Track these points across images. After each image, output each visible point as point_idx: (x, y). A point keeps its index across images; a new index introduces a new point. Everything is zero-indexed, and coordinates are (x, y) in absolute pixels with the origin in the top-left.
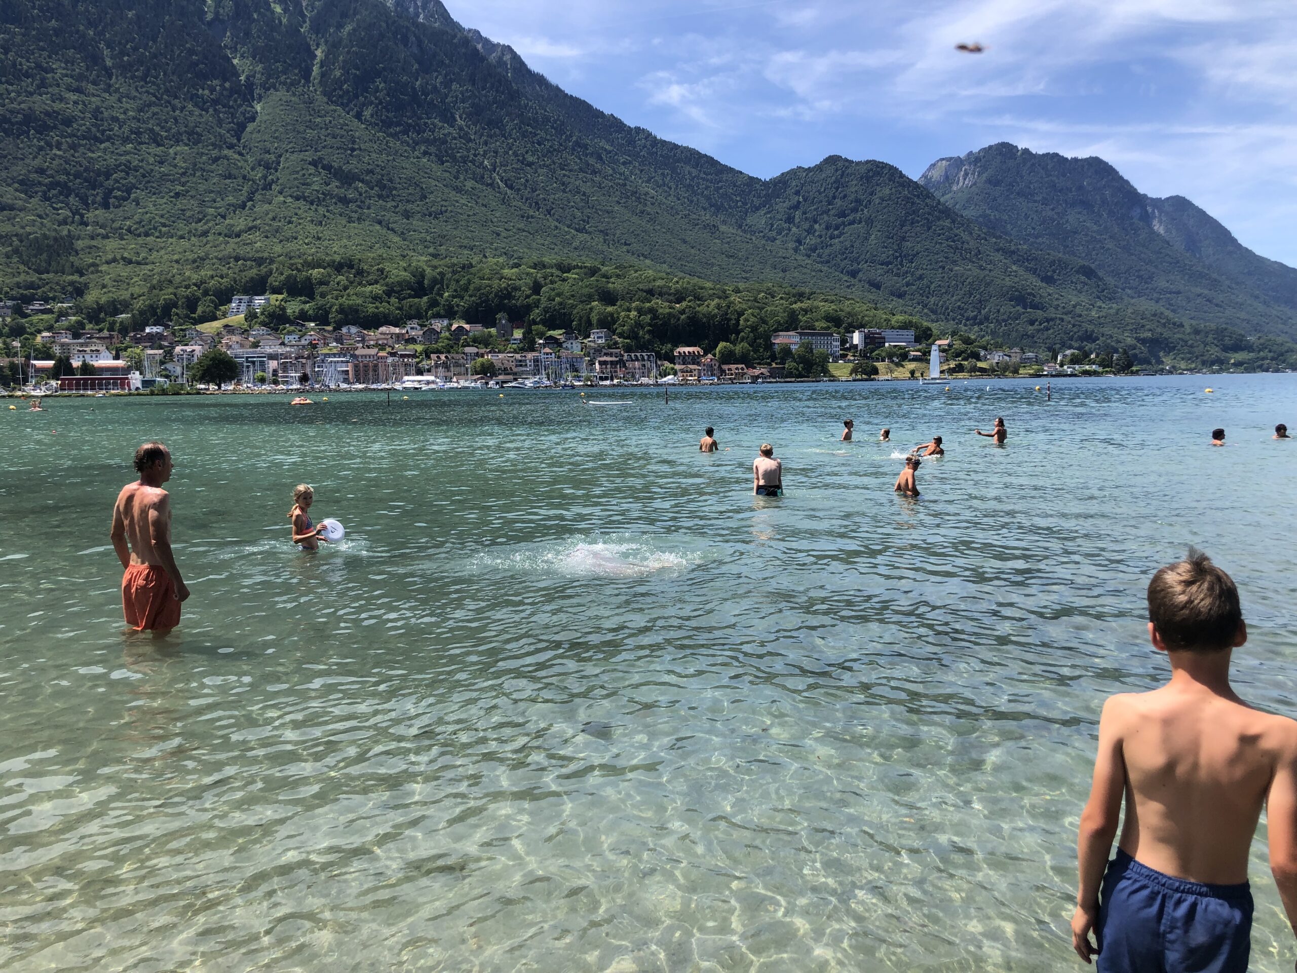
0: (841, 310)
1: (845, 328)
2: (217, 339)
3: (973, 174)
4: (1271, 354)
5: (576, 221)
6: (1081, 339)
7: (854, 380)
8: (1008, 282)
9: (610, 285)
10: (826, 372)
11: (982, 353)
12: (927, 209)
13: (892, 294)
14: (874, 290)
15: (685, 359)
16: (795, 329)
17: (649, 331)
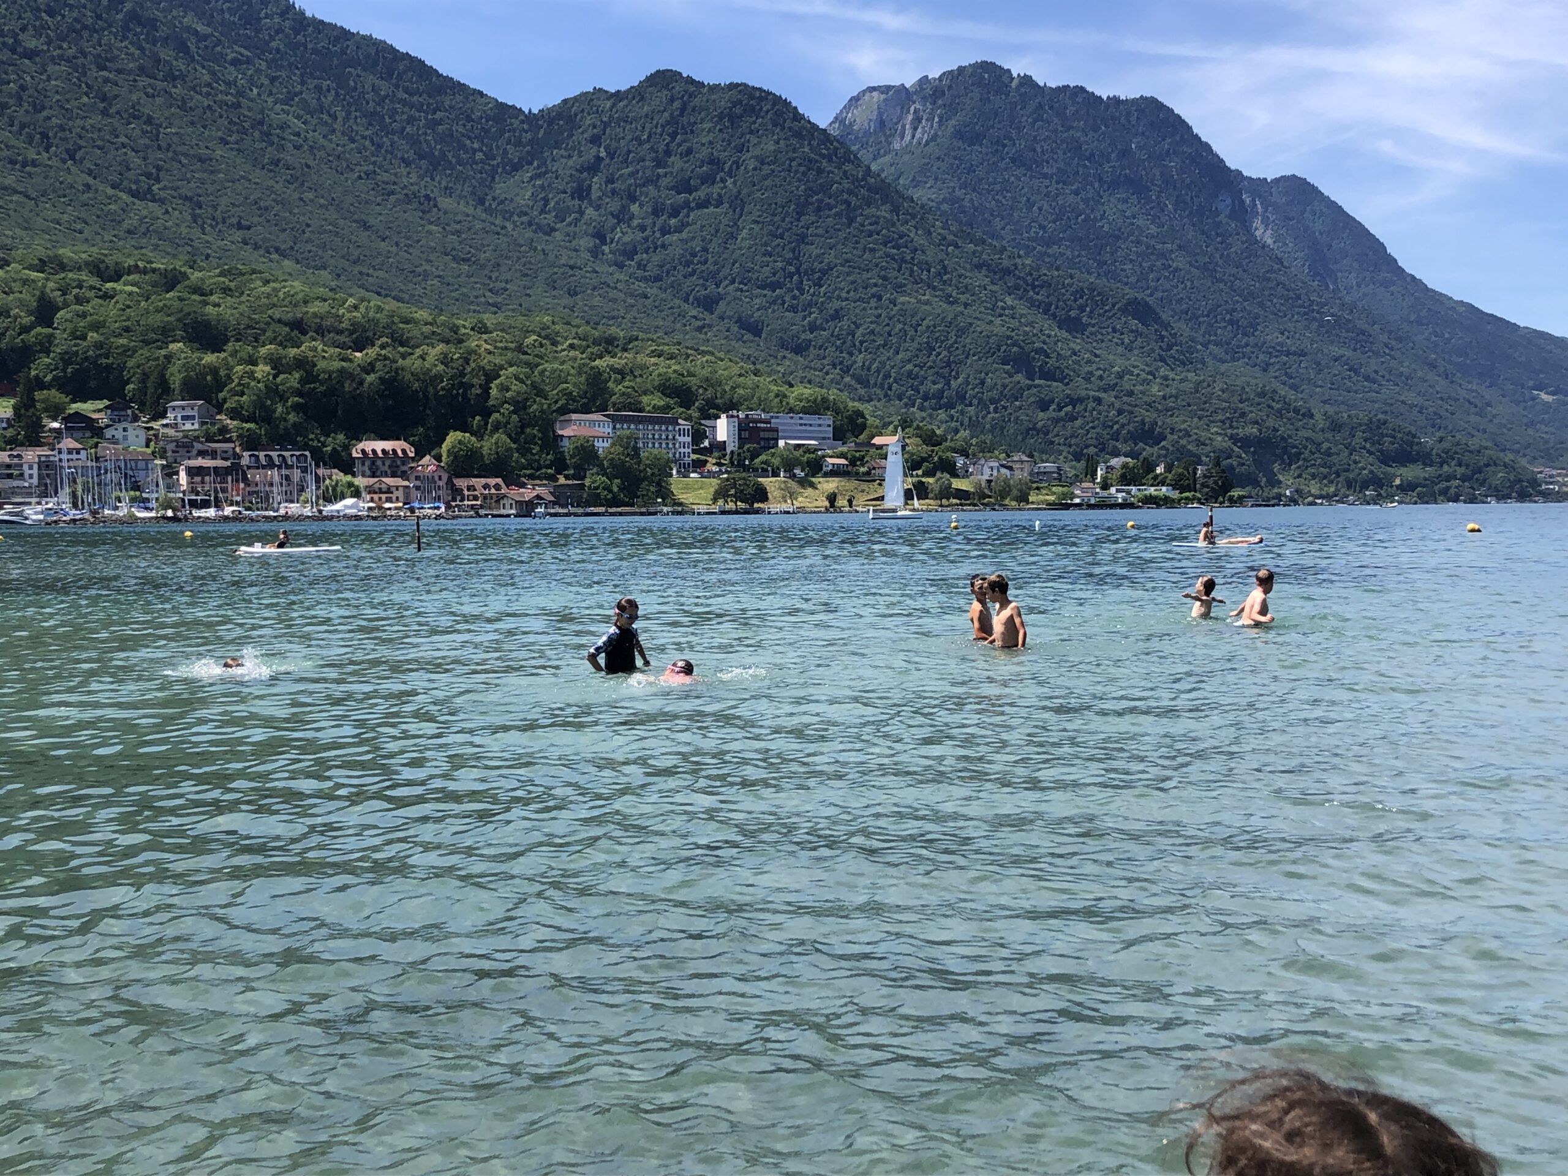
0: (691, 374)
1: (701, 410)
3: (930, 119)
4: (1460, 471)
5: (131, 175)
6: (1134, 438)
7: (723, 513)
8: (998, 327)
9: (209, 309)
10: (665, 494)
11: (960, 462)
12: (846, 184)
13: (783, 345)
14: (748, 336)
15: (374, 465)
16: (602, 409)
17: (296, 407)
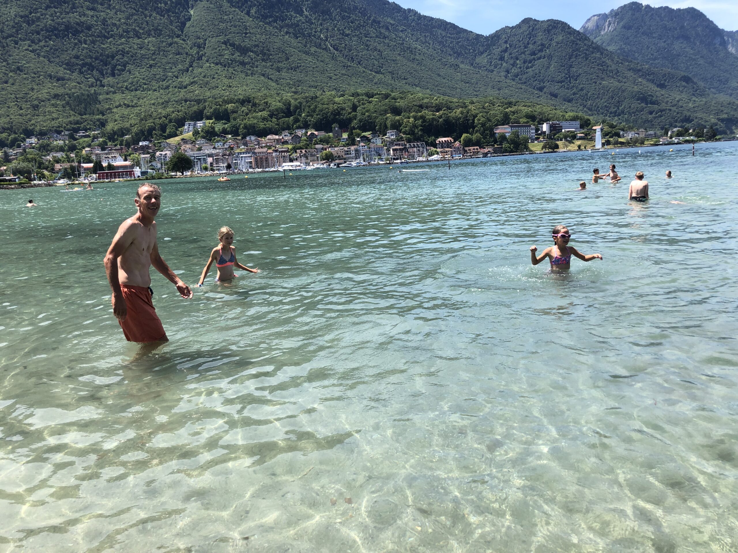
0: (535, 111)
1: (538, 122)
2: (178, 147)
3: (614, 23)
5: (375, 67)
6: (682, 121)
7: (545, 153)
8: (636, 89)
9: (397, 104)
10: (527, 148)
11: (621, 133)
12: (585, 47)
13: (565, 100)
14: (553, 98)
15: (442, 145)
16: (508, 124)
17: (421, 130)
